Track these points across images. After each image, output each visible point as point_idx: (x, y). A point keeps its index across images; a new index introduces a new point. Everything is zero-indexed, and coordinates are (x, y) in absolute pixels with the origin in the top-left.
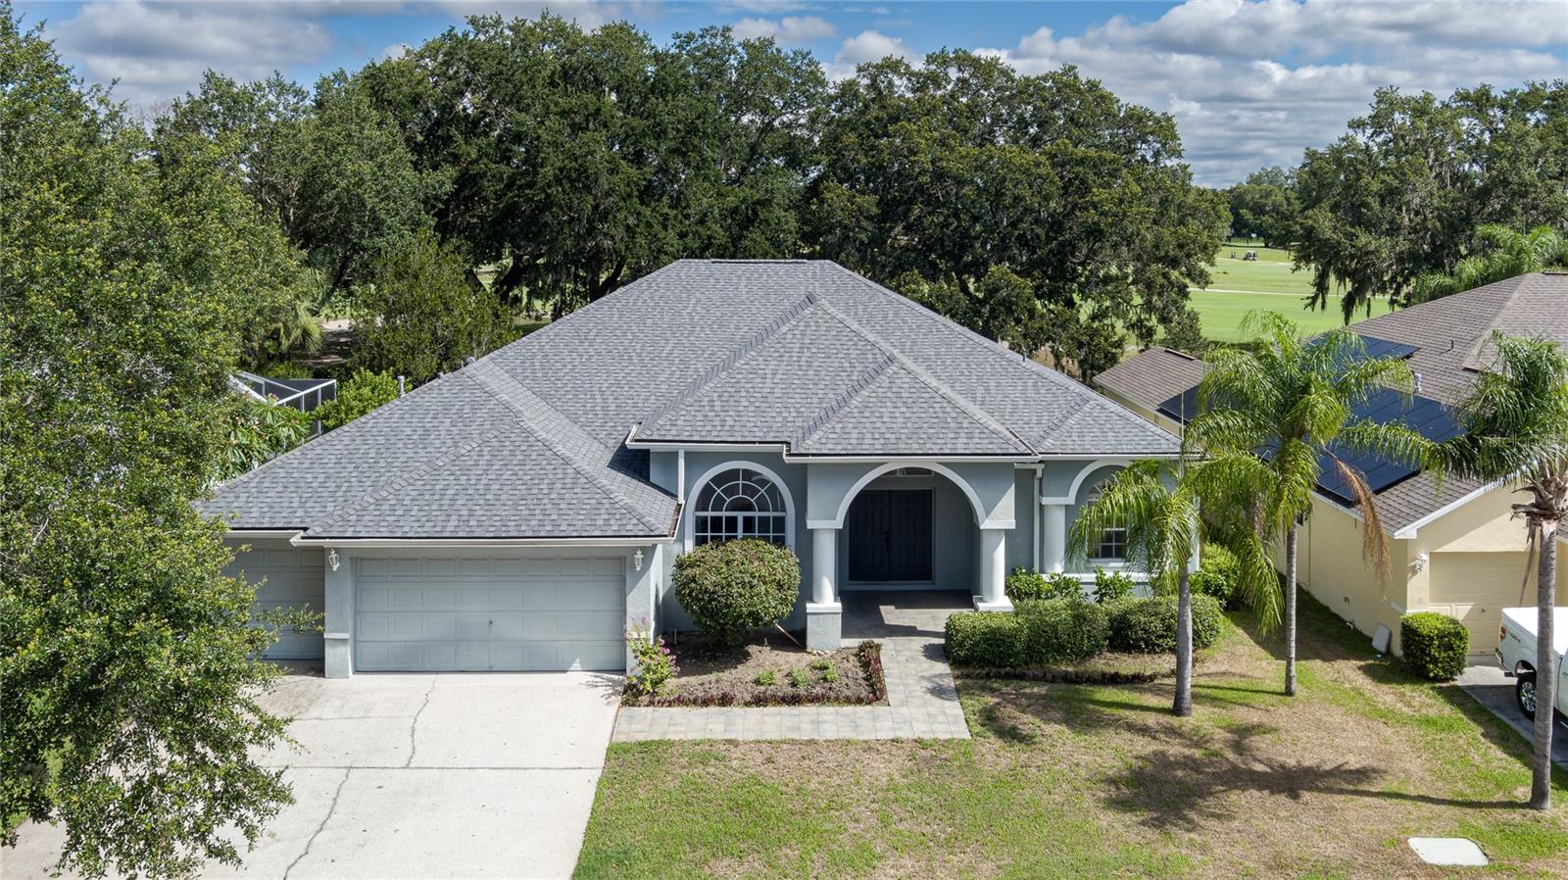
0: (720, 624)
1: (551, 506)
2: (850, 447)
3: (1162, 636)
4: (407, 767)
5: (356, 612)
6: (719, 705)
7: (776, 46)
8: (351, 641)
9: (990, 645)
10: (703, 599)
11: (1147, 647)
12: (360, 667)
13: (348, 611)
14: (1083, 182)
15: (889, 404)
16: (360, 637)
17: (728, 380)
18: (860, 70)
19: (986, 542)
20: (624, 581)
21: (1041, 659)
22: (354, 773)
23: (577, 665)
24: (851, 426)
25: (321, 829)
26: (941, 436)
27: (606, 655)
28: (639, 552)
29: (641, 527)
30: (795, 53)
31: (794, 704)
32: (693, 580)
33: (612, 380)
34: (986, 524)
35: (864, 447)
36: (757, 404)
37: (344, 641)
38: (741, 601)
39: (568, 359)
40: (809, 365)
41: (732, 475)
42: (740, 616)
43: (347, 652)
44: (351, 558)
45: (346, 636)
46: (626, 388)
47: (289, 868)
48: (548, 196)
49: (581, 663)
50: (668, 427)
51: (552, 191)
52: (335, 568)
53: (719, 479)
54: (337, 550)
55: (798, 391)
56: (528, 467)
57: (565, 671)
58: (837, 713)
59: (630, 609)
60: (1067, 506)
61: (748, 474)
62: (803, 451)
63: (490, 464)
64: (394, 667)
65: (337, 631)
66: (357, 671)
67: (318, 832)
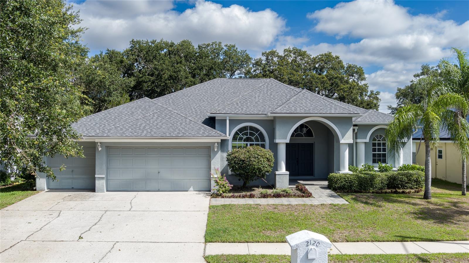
0: (246, 172)
1: (181, 129)
2: (292, 111)
3: (407, 183)
4: (130, 211)
5: (107, 168)
6: (249, 198)
7: (235, 47)
8: (105, 179)
9: (347, 183)
10: (240, 163)
11: (401, 187)
12: (109, 189)
13: (104, 167)
14: (337, 84)
15: (304, 100)
16: (109, 178)
17: (242, 98)
18: (263, 54)
19: (342, 148)
20: (210, 157)
21: (365, 189)
22: (107, 212)
23: (191, 189)
24: (291, 106)
25: (95, 225)
26: (325, 109)
27: (203, 184)
28: (216, 144)
29: (217, 134)
30: (241, 51)
31: (278, 197)
32: (236, 157)
33: (198, 105)
34: (342, 141)
35: (297, 112)
36: (254, 104)
37: (103, 178)
38: (254, 163)
39: (181, 101)
40: (271, 95)
41: (245, 128)
42: (254, 169)
43: (104, 182)
44: (106, 146)
45: (104, 176)
46: (203, 107)
47: (82, 234)
48: (166, 84)
49: (193, 188)
50: (222, 110)
51: (168, 82)
52: (100, 149)
53: (241, 130)
54: (101, 143)
55: (268, 101)
56: (172, 119)
57: (187, 191)
58: (295, 199)
59: (212, 167)
60: (365, 143)
61: (252, 128)
62: (275, 112)
63: (157, 118)
64: (121, 189)
65: (100, 174)
66: (107, 191)
67: (94, 225)
